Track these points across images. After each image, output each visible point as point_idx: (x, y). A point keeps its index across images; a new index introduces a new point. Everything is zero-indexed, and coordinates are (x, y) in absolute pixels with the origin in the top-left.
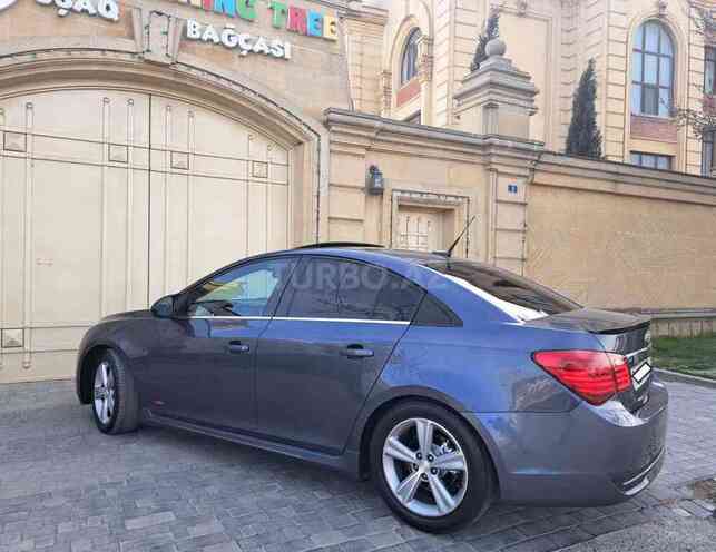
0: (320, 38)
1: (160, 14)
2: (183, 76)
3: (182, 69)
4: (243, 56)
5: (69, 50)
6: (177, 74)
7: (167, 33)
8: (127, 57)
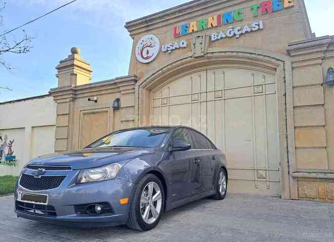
0: (283, 9)
1: (199, 37)
2: (211, 58)
3: (209, 55)
4: (237, 38)
5: (171, 64)
6: (208, 58)
7: (201, 43)
8: (189, 59)
